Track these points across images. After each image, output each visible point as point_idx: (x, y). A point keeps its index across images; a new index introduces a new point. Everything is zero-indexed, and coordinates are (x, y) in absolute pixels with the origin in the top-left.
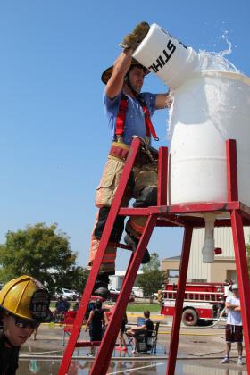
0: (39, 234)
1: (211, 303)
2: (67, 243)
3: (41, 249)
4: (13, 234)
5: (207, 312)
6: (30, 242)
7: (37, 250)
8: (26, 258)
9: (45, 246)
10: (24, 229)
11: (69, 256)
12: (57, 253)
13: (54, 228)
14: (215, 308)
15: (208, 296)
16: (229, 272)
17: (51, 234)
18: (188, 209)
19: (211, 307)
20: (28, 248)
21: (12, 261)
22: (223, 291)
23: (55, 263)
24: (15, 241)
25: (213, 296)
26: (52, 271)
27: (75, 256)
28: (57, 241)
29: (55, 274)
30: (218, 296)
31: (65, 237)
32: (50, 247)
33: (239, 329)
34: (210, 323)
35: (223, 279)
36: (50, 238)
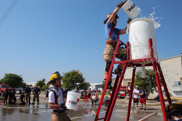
0: (74, 73)
1: (124, 92)
2: (82, 75)
3: (74, 77)
4: (66, 73)
5: (123, 95)
6: (71, 75)
7: (73, 78)
8: (70, 80)
9: (76, 76)
10: (69, 72)
11: (83, 79)
12: (79, 79)
13: (78, 71)
14: (126, 93)
15: (123, 90)
16: (129, 83)
17: (77, 73)
18: (138, 61)
19: (124, 93)
20: (71, 77)
21: (66, 81)
22: (128, 88)
23: (79, 81)
24: (67, 75)
25: (125, 90)
26: (78, 84)
27: (84, 79)
28: (79, 75)
29: (79, 85)
30: (126, 90)
31: (81, 74)
32: (77, 77)
33: (138, 99)
34: (124, 98)
35: (127, 85)
36: (77, 74)
